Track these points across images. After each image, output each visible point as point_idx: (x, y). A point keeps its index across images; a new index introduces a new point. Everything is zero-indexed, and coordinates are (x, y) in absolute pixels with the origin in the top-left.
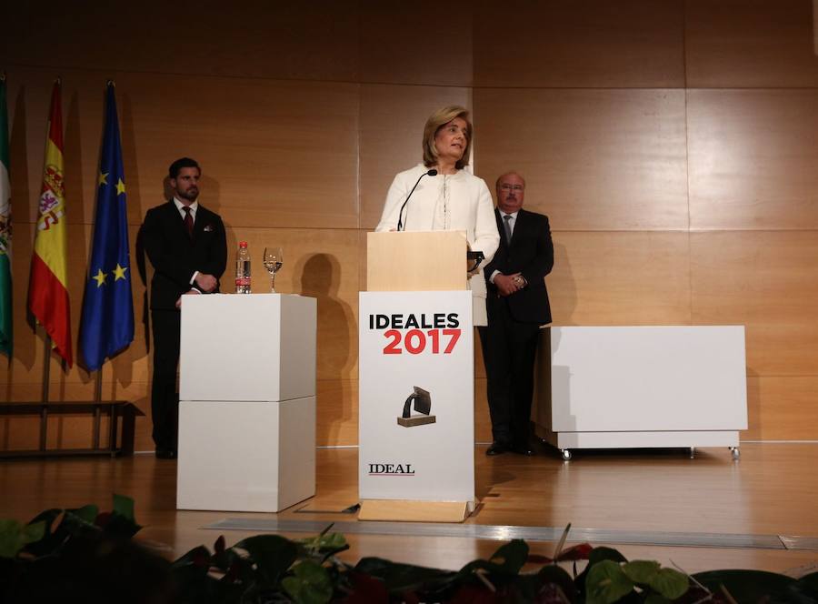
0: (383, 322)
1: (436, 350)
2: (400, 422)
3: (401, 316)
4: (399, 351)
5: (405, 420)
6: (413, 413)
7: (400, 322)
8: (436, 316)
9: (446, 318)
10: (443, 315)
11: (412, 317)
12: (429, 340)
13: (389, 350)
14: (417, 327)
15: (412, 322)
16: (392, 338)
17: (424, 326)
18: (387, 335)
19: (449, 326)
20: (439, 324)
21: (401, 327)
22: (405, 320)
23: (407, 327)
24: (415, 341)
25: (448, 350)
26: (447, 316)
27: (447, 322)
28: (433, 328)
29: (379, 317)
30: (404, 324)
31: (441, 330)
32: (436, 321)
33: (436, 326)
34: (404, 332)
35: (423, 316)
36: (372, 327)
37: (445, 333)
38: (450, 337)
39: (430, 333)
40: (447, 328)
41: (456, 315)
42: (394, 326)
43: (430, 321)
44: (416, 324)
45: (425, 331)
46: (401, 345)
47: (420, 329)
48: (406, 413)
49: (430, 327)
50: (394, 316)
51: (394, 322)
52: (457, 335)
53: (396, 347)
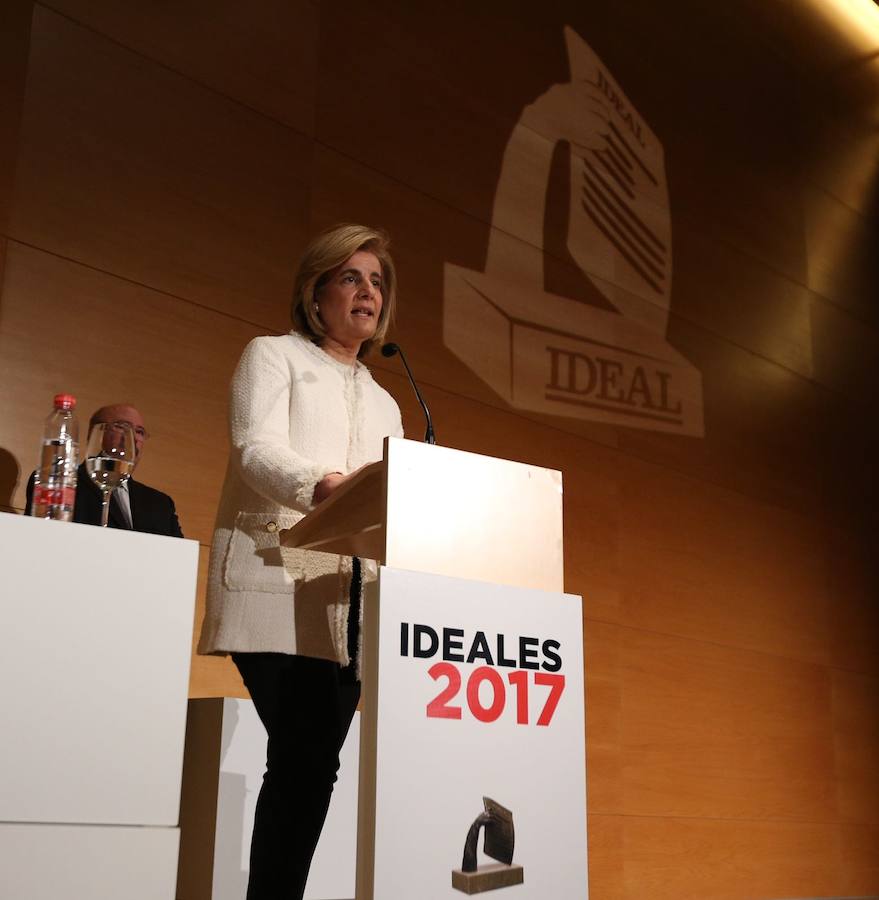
0: (426, 642)
1: (522, 718)
2: (459, 882)
3: (460, 633)
4: (456, 713)
5: (467, 878)
6: (484, 860)
7: (459, 645)
8: (524, 641)
9: (539, 648)
10: (535, 642)
11: (480, 637)
12: (511, 691)
13: (439, 708)
14: (490, 662)
15: (480, 649)
16: (444, 681)
17: (503, 662)
18: (435, 672)
19: (545, 665)
20: (529, 659)
21: (460, 658)
22: (467, 642)
23: (471, 660)
24: (486, 695)
25: (545, 720)
26: (541, 643)
27: (541, 658)
28: (518, 668)
29: (419, 629)
30: (465, 651)
31: (531, 673)
32: (524, 653)
33: (524, 664)
34: (465, 670)
35: (500, 638)
36: (404, 652)
37: (540, 680)
38: (547, 690)
39: (513, 678)
40: (542, 670)
41: (556, 645)
42: (447, 656)
43: (512, 652)
44: (486, 655)
45: (504, 672)
46: (460, 700)
47: (496, 667)
48: (469, 862)
49: (512, 663)
50: (448, 632)
51: (448, 645)
52: (558, 685)
53: (452, 703)
